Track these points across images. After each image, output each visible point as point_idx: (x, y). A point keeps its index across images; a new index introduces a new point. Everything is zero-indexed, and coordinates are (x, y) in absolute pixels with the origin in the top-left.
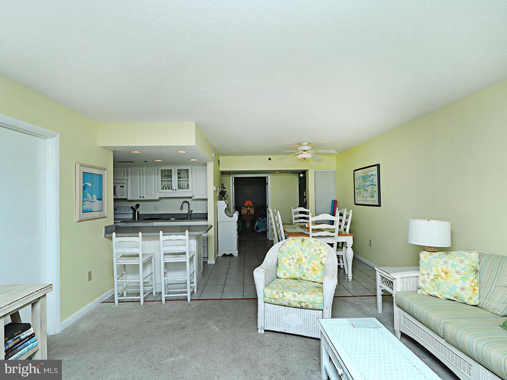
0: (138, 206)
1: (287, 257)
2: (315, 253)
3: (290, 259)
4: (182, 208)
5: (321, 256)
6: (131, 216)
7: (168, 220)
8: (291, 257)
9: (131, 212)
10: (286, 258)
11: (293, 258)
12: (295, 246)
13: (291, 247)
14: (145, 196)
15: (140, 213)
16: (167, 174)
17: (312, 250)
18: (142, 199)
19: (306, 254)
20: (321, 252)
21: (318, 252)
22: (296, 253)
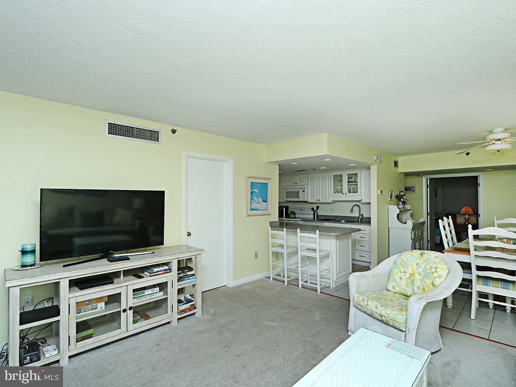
0: (318, 208)
1: (400, 270)
2: (429, 271)
3: (401, 272)
4: (352, 211)
5: (436, 275)
6: (312, 217)
7: (340, 222)
8: (403, 271)
9: (312, 213)
10: (398, 270)
11: (405, 272)
12: (409, 259)
13: (405, 259)
14: (321, 199)
15: (319, 214)
16: (338, 179)
17: (428, 267)
18: (318, 201)
19: (421, 270)
20: (436, 271)
21: (433, 270)
22: (410, 267)
